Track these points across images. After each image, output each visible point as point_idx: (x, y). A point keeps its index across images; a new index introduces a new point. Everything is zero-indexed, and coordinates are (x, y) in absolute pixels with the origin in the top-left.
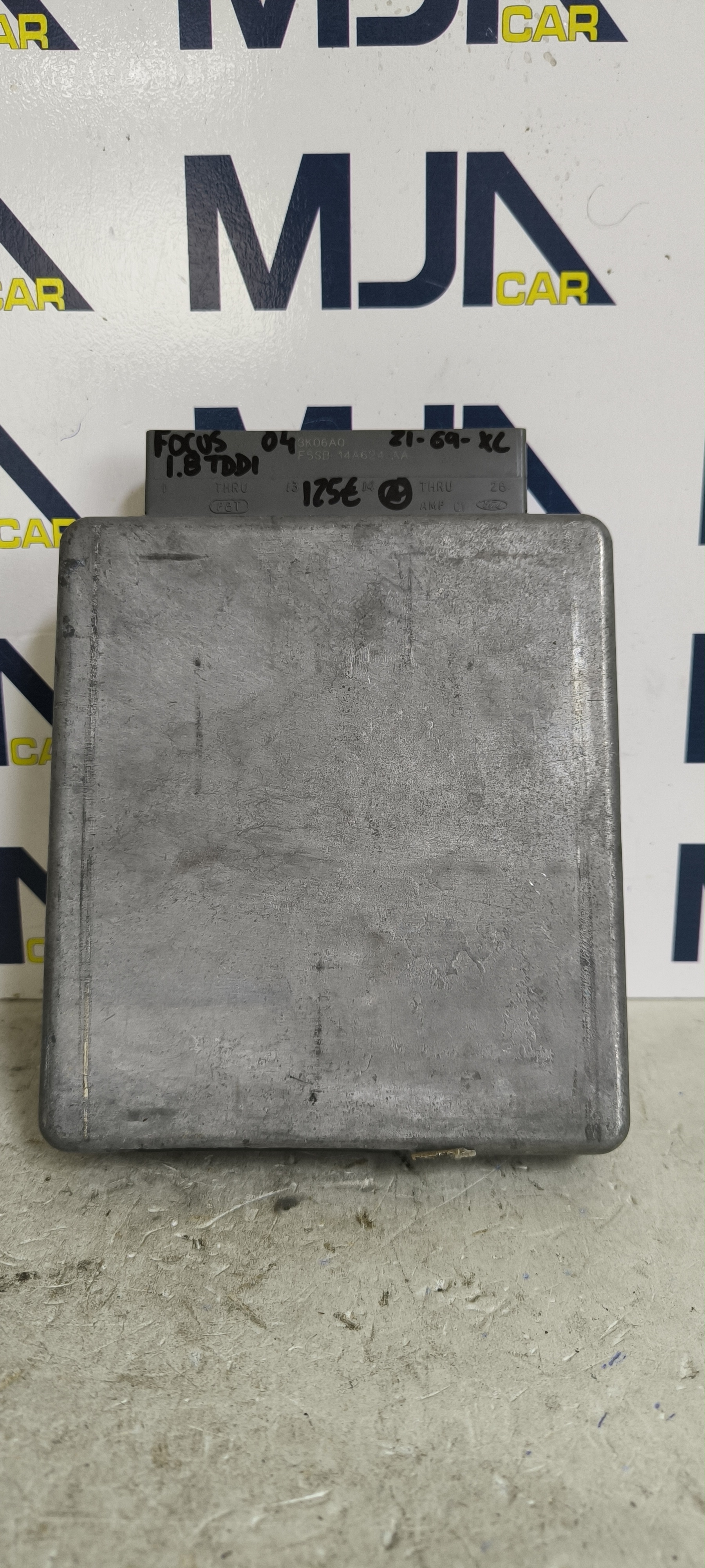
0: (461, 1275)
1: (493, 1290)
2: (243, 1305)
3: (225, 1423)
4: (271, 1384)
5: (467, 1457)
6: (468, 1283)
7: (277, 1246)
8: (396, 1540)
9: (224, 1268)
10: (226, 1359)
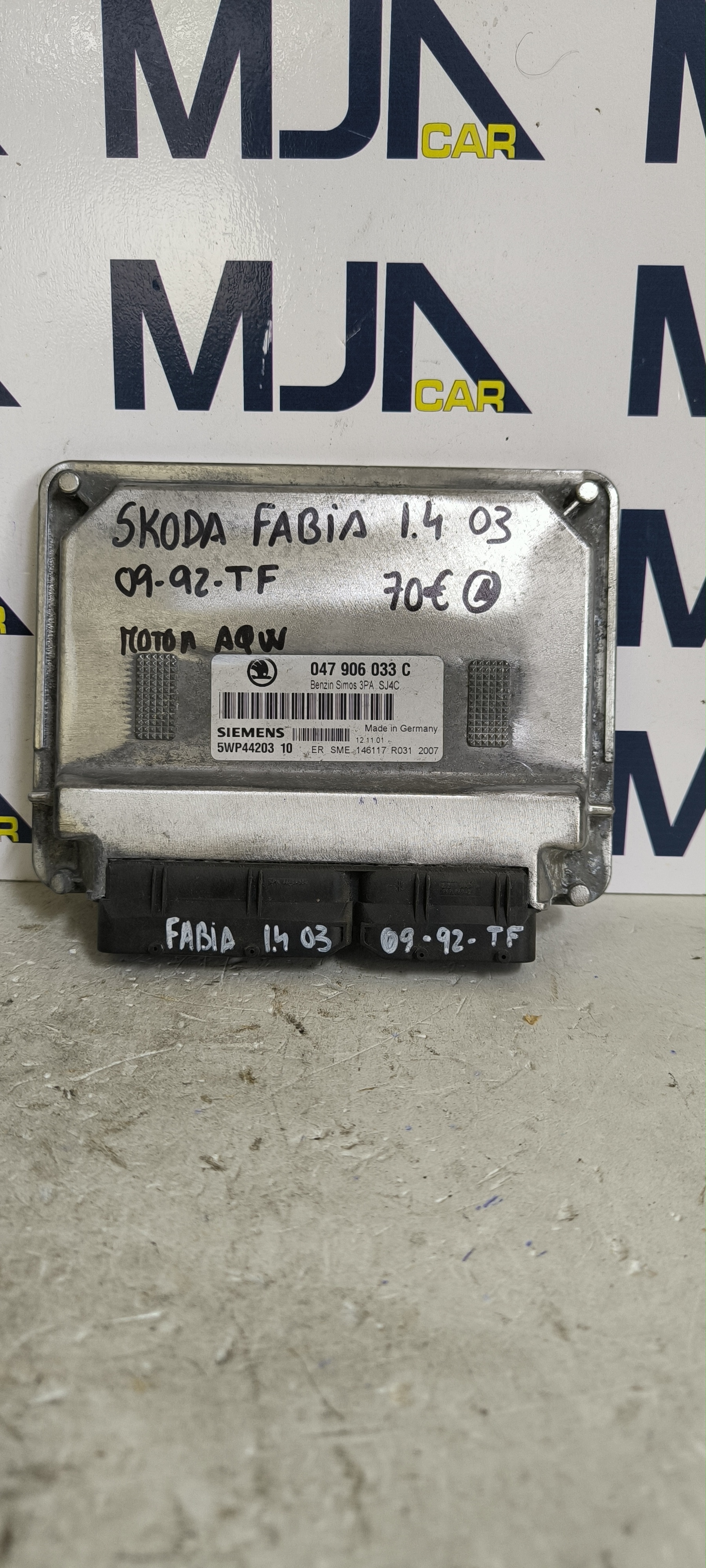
0: (340, 1126)
1: (372, 1139)
2: (106, 1147)
3: (65, 1249)
4: (122, 1216)
5: (318, 1285)
6: (346, 1133)
7: (152, 1098)
8: (230, 1355)
9: (92, 1114)
10: (77, 1193)
